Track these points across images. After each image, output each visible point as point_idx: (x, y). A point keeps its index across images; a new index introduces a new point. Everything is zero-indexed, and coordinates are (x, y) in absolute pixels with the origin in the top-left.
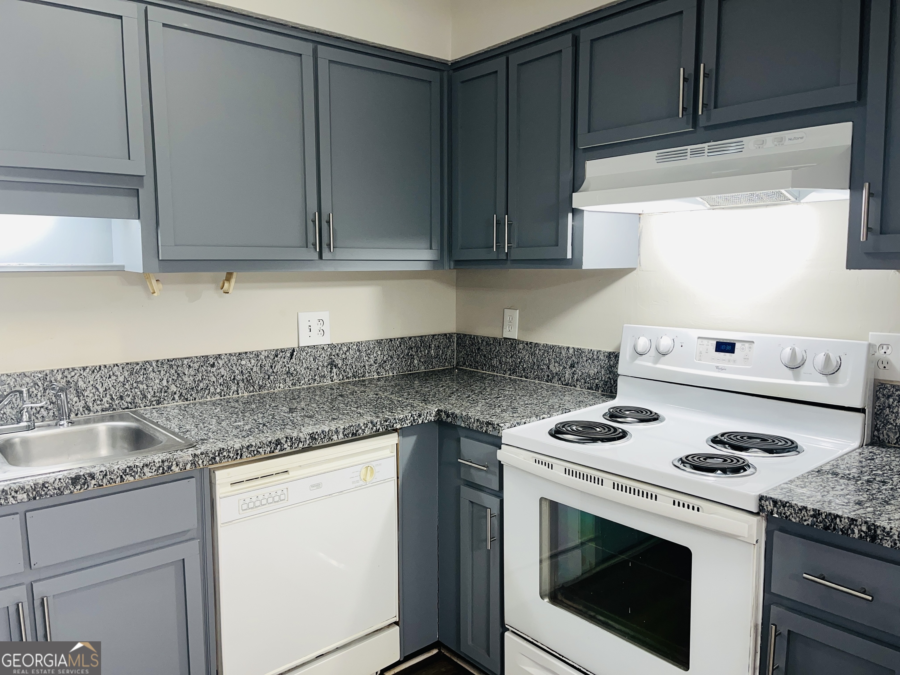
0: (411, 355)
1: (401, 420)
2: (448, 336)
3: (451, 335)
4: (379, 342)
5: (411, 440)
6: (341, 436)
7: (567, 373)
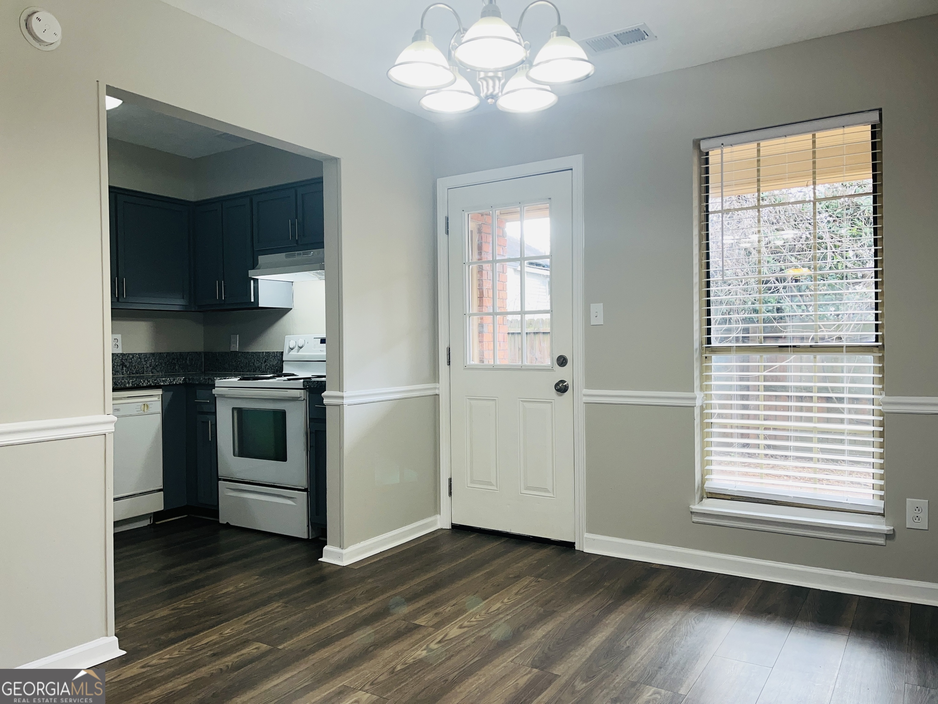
0: (174, 363)
1: (163, 381)
2: (199, 354)
3: (200, 353)
4: (153, 354)
5: (170, 394)
6: (131, 385)
7: (263, 365)
